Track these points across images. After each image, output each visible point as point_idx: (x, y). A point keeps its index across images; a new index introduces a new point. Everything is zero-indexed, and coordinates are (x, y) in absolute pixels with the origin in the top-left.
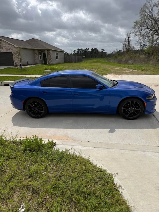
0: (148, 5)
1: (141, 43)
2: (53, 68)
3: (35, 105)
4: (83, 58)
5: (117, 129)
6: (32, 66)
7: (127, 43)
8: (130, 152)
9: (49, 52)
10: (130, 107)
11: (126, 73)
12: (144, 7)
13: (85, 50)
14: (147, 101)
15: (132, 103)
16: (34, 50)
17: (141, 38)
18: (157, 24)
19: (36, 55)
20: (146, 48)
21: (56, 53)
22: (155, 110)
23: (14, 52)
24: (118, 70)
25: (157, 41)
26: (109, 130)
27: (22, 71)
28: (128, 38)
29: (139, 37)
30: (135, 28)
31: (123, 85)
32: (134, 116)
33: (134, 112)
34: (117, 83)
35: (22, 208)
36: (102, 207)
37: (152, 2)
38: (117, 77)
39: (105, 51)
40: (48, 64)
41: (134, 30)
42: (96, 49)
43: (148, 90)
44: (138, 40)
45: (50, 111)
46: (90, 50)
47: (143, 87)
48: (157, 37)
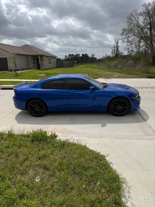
0: (134, 14)
1: (128, 49)
2: (47, 73)
3: (36, 105)
4: (75, 63)
5: (108, 123)
6: (26, 71)
7: (116, 49)
8: (119, 140)
9: (42, 58)
10: (118, 106)
11: (115, 77)
12: (131, 16)
13: (76, 55)
14: (133, 100)
15: (120, 102)
16: (27, 56)
17: (128, 44)
18: (143, 32)
19: (30, 61)
20: (133, 54)
21: (49, 58)
22: (139, 108)
23: (8, 58)
24: (107, 74)
25: (144, 48)
26: (101, 125)
27: (17, 76)
28: (116, 44)
29: (127, 43)
30: (123, 35)
31: (112, 87)
32: (122, 113)
33: (122, 110)
34: (107, 86)
35: (37, 179)
36: (98, 175)
37: (138, 11)
38: (107, 81)
39: (95, 57)
40: (41, 69)
41: (122, 36)
42: (86, 54)
43: (133, 90)
44: (125, 46)
45: (49, 110)
46: (81, 55)
47: (128, 89)
48: (143, 43)
